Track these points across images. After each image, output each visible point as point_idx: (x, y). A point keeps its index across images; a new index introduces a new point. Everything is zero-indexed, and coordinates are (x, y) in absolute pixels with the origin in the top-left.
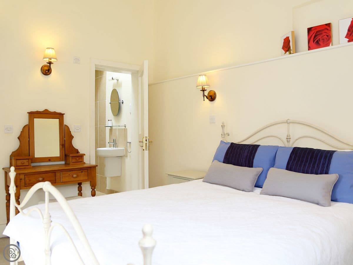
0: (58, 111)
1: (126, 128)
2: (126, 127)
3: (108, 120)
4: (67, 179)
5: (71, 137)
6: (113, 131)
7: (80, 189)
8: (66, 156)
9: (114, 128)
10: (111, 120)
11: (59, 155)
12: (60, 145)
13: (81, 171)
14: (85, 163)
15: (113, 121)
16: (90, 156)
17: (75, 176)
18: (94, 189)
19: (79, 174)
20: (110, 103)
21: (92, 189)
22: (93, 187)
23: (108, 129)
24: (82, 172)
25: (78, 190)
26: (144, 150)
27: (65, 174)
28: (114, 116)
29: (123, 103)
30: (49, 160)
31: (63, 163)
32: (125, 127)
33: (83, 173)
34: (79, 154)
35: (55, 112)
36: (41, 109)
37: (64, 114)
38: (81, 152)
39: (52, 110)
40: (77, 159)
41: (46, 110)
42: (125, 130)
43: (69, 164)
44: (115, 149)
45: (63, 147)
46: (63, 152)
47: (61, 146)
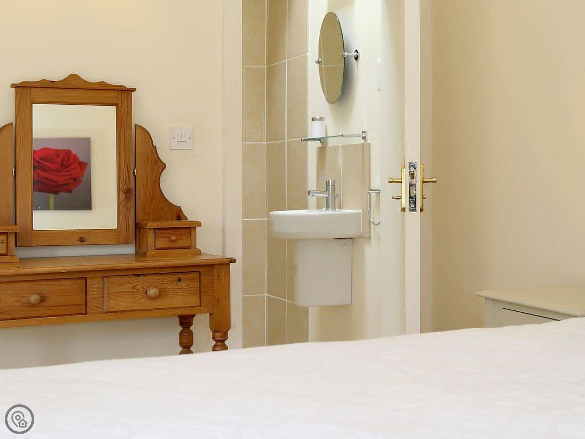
0: (114, 80)
1: (368, 142)
2: (368, 138)
3: (313, 119)
4: (126, 303)
5: (158, 166)
6: (329, 153)
7: (185, 341)
8: (139, 229)
9: (331, 143)
10: (321, 119)
11: (114, 225)
12: (119, 190)
13: (177, 277)
14: (199, 253)
15: (329, 122)
16: (224, 231)
17: (153, 292)
18: (223, 341)
19: (170, 286)
20: (319, 62)
21: (217, 341)
22: (218, 334)
23: (313, 148)
24: (179, 280)
25: (181, 344)
26: (403, 210)
27: (120, 285)
28: (330, 103)
29: (356, 58)
30: (82, 240)
31: (130, 249)
32: (364, 138)
33: (183, 284)
34: (183, 221)
35: (102, 83)
36: (57, 74)
37: (134, 90)
38: (191, 214)
39: (92, 74)
40: (173, 238)
41: (74, 77)
42: (364, 149)
43: (144, 255)
44: (330, 212)
45: (127, 198)
46: (127, 217)
47: (123, 196)
